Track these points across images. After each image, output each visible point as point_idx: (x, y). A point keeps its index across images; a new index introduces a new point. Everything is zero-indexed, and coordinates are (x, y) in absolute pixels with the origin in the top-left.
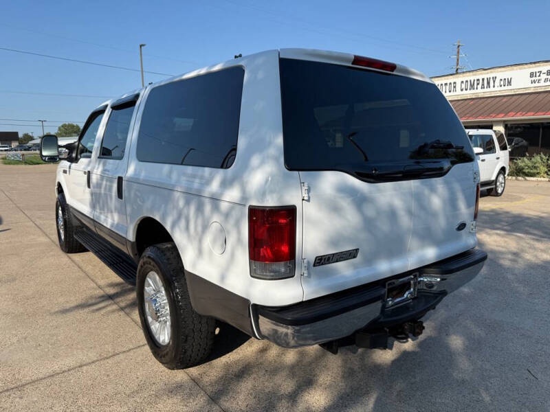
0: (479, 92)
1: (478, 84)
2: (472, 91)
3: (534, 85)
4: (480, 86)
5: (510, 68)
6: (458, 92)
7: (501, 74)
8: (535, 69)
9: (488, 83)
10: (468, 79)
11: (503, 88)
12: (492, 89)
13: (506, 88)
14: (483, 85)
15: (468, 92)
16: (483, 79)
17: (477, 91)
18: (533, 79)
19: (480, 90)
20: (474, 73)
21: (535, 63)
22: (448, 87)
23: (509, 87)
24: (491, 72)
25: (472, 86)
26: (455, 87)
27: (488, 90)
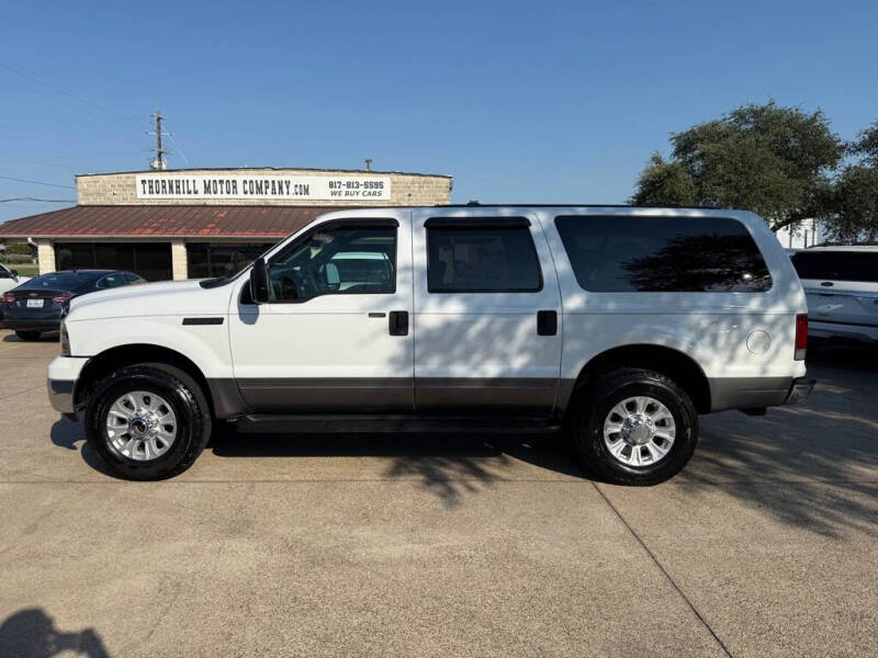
0: (269, 198)
1: (267, 187)
2: (260, 196)
3: (334, 197)
4: (269, 191)
5: (305, 172)
6: (241, 194)
7: (297, 179)
8: (335, 178)
9: (281, 188)
10: (254, 178)
11: (299, 197)
12: (285, 196)
13: (303, 197)
14: (274, 189)
15: (255, 196)
16: (273, 182)
17: (267, 197)
18: (333, 189)
19: (269, 196)
20: (261, 172)
21: (333, 171)
22: (224, 186)
23: (307, 197)
24: (283, 174)
25: (259, 190)
26: (235, 187)
27: (281, 197)
